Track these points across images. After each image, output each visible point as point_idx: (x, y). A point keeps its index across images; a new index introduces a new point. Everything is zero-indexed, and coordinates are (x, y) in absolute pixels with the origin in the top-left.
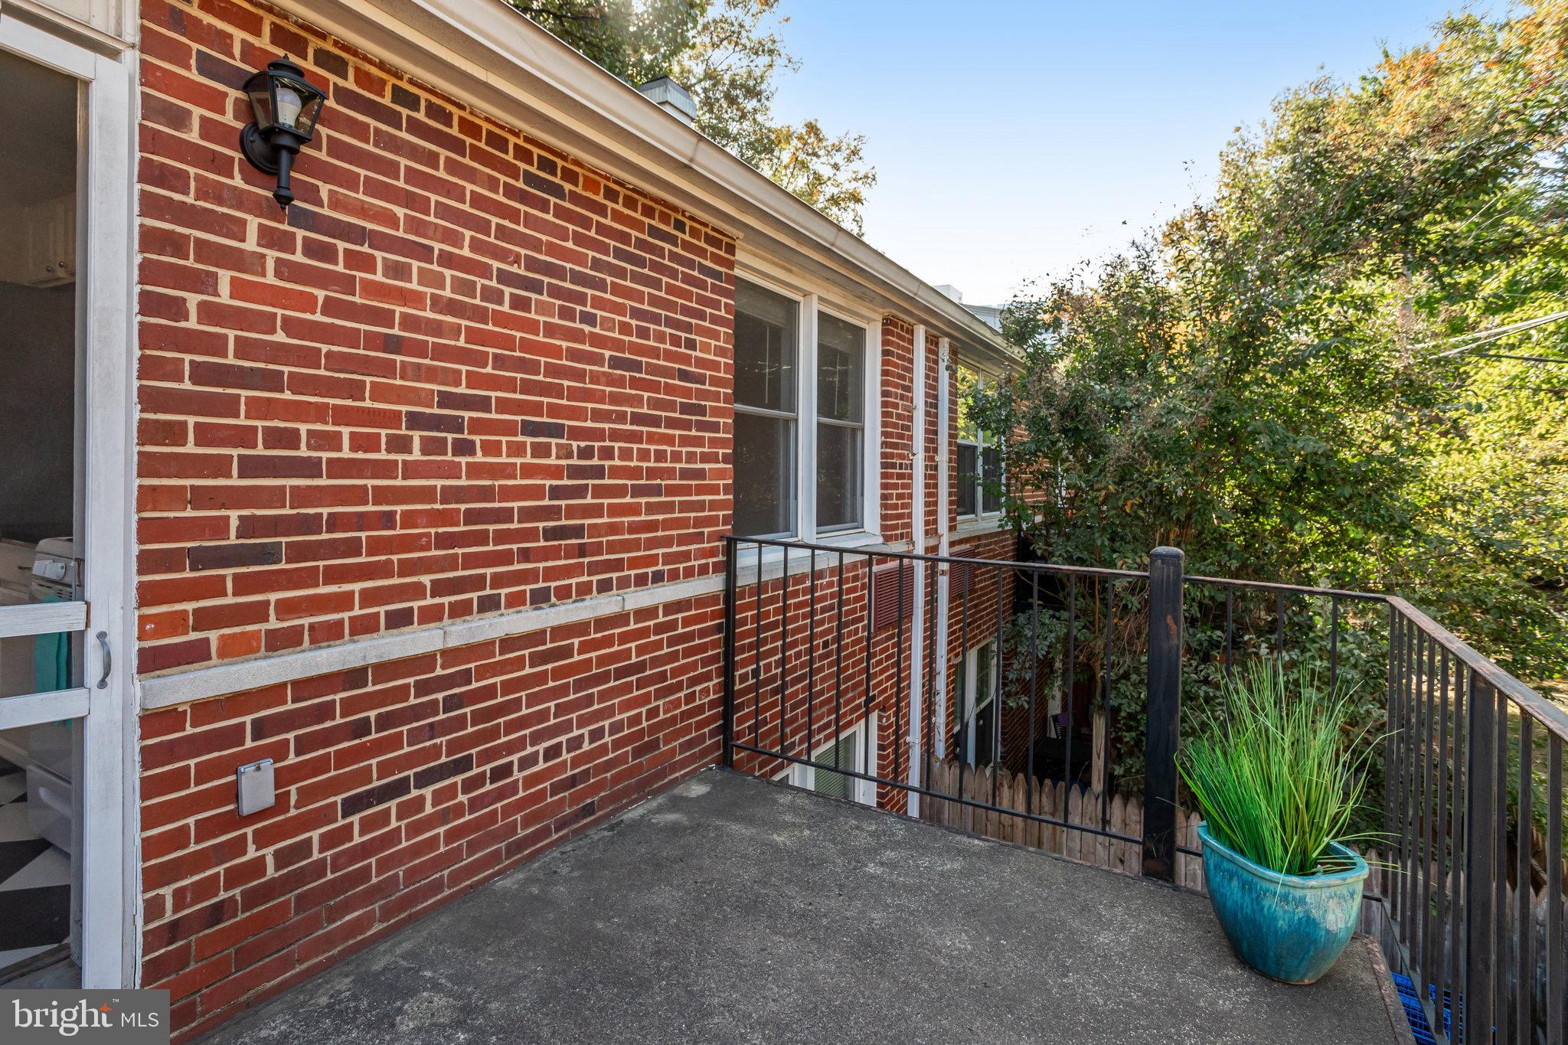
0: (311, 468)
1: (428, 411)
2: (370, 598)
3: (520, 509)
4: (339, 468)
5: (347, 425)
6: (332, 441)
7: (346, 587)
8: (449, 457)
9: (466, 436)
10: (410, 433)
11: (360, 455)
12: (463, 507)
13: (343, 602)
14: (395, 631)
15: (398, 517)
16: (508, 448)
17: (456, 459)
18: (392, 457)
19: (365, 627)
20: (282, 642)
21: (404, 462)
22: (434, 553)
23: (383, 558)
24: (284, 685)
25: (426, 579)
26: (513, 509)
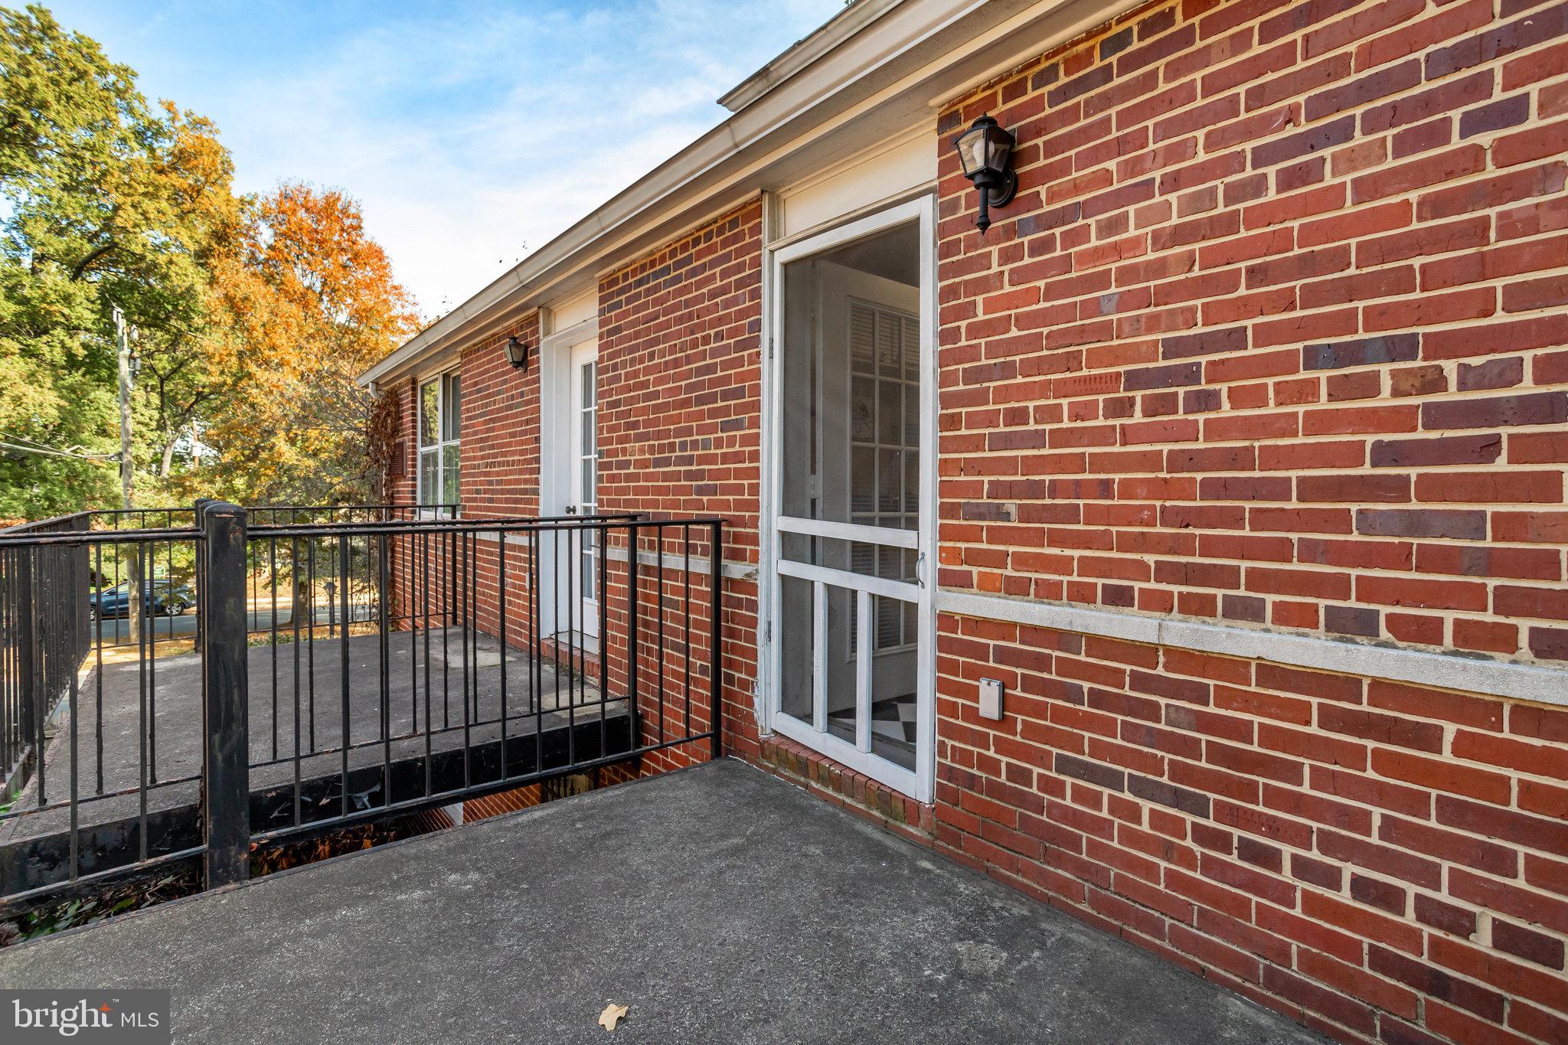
0: (1036, 439)
1: (1151, 365)
2: (1088, 566)
3: (1301, 480)
4: (1061, 438)
5: (1065, 396)
6: (1054, 413)
7: (1068, 552)
8: (1181, 416)
9: (1204, 386)
10: (1130, 394)
11: (1079, 424)
12: (1199, 476)
13: (1062, 565)
14: (1112, 608)
15: (1116, 486)
16: (1277, 393)
17: (1191, 417)
18: (1110, 422)
19: (1082, 595)
20: (1016, 588)
21: (1122, 426)
22: (1159, 529)
23: (1102, 528)
24: (1014, 624)
25: (1150, 559)
26: (1289, 479)
